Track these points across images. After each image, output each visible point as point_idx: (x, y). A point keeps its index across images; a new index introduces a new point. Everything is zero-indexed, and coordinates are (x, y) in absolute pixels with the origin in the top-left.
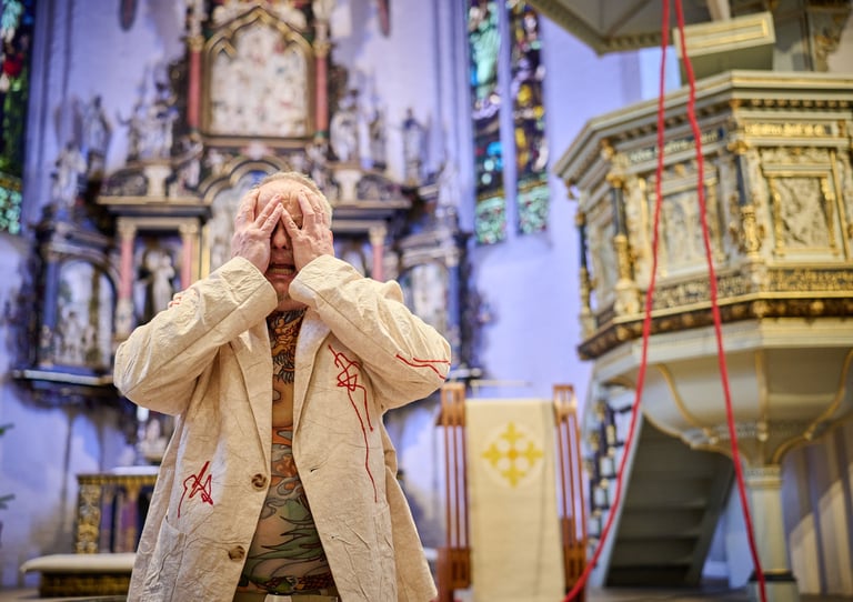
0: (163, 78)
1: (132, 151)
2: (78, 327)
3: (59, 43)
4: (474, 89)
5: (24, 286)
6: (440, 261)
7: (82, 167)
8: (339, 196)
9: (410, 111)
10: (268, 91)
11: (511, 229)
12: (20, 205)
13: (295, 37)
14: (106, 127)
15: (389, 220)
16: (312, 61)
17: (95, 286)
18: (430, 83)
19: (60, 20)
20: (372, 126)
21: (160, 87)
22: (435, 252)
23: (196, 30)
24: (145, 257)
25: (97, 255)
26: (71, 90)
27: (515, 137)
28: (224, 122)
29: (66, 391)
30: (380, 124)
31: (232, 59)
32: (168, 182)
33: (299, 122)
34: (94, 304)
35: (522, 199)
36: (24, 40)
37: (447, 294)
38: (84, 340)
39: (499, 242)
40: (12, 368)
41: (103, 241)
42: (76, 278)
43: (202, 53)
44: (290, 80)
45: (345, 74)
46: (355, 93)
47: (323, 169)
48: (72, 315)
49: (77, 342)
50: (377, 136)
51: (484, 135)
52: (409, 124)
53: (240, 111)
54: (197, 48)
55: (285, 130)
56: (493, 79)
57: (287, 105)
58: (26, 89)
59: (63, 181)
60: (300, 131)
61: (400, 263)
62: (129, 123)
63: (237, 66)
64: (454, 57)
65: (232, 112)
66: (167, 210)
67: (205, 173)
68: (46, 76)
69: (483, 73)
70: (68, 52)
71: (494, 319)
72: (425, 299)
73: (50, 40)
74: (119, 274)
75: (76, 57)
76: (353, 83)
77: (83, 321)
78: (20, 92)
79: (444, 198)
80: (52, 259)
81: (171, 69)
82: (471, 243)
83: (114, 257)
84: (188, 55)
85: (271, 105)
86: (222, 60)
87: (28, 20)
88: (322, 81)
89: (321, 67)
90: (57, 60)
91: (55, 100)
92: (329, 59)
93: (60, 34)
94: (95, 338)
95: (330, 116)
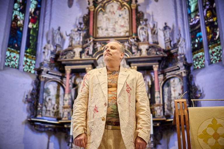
0: (81, 21)
1: (71, 44)
2: (52, 104)
3: (48, 12)
4: (189, 15)
5: (33, 90)
6: (180, 76)
7: (52, 49)
8: (141, 54)
9: (166, 24)
10: (116, 22)
11: (207, 62)
12: (35, 64)
13: (125, 3)
14: (62, 37)
15: (160, 62)
16: (131, 11)
17: (58, 90)
18: (173, 14)
19: (49, 5)
20: (152, 30)
21: (80, 24)
22: (178, 72)
23: (92, 4)
24: (75, 80)
25: (58, 79)
26: (51, 26)
27: (206, 29)
28: (101, 33)
29: (47, 126)
30: (155, 29)
31: (104, 13)
32: (81, 53)
33: (127, 32)
34: (58, 96)
35: (210, 51)
36: (37, 12)
37: (182, 88)
38: (54, 109)
39: (202, 68)
40: (28, 117)
41: (61, 75)
42: (52, 88)
43: (94, 11)
44: (123, 18)
45: (143, 14)
46: (146, 20)
47: (135, 45)
48: (49, 99)
49: (51, 109)
50: (154, 33)
51: (194, 30)
52: (166, 28)
53: (107, 30)
54: (92, 10)
55: (122, 34)
56: (196, 10)
57: (122, 26)
58: (38, 27)
59: (46, 54)
60: (127, 34)
61: (165, 78)
62: (69, 35)
63: (106, 15)
64: (181, 5)
65: (104, 30)
66: (81, 62)
67: (95, 50)
68: (44, 23)
69: (193, 9)
70: (51, 15)
71: (202, 96)
72: (174, 91)
73: (45, 11)
74: (65, 85)
75: (53, 16)
76: (145, 17)
77: (54, 102)
78: (36, 28)
79: (180, 52)
80: (42, 80)
81: (84, 18)
82: (192, 68)
83: (64, 80)
84: (89, 13)
85: (117, 26)
86: (101, 13)
87: (39, 6)
88: (134, 17)
89: (134, 12)
90: (47, 17)
91: (46, 30)
92: (137, 9)
93: (48, 9)
94: (58, 108)
95: (137, 27)
